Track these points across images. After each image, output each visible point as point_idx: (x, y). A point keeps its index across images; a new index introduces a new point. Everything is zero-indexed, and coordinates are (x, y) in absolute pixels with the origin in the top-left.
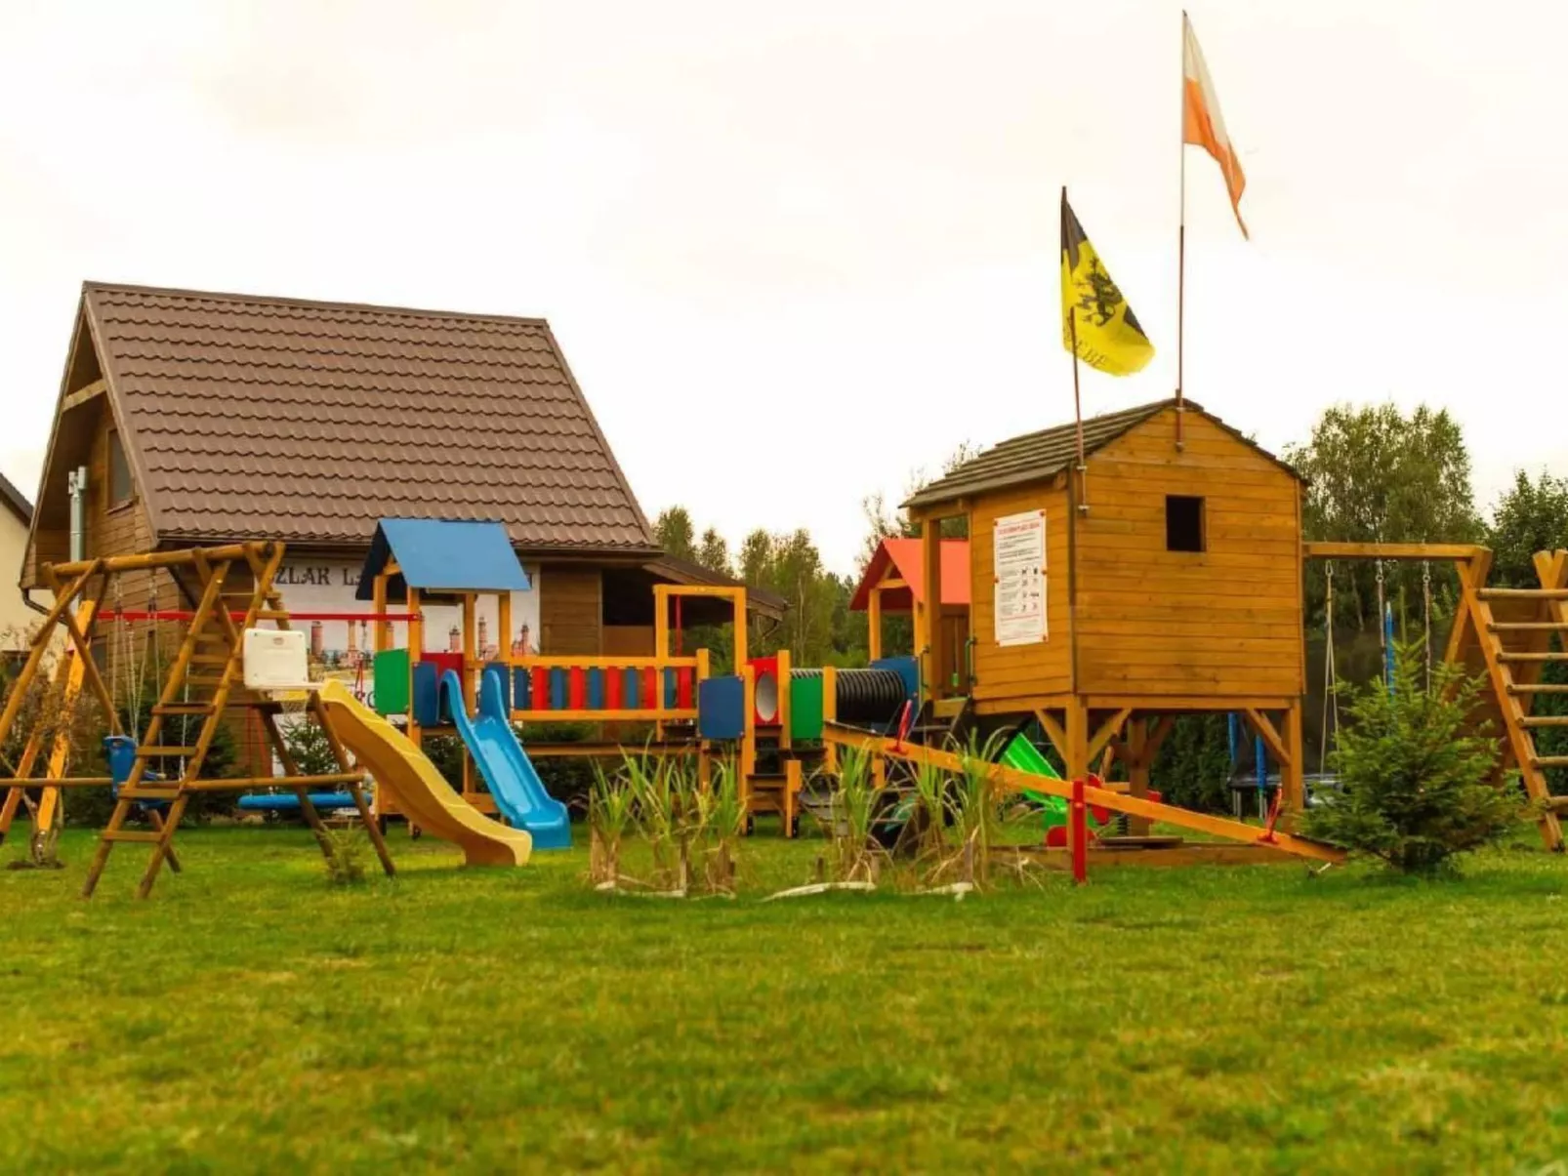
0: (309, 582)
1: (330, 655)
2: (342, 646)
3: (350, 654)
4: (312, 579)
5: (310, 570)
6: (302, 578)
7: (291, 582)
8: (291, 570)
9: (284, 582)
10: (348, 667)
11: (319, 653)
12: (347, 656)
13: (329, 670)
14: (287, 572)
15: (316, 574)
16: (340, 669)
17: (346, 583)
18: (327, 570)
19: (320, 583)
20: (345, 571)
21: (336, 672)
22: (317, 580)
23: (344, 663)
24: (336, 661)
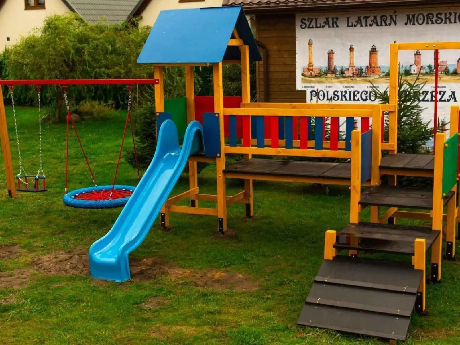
0: (327, 27)
1: (339, 69)
2: (346, 64)
3: (350, 69)
4: (329, 24)
5: (327, 19)
6: (322, 24)
7: (317, 27)
8: (316, 20)
9: (313, 27)
10: (349, 76)
11: (333, 68)
12: (348, 69)
13: (338, 78)
14: (314, 21)
15: (330, 20)
16: (344, 77)
17: (348, 26)
18: (337, 19)
19: (333, 27)
20: (348, 18)
21: (342, 79)
22: (331, 26)
23: (347, 74)
24: (342, 72)
